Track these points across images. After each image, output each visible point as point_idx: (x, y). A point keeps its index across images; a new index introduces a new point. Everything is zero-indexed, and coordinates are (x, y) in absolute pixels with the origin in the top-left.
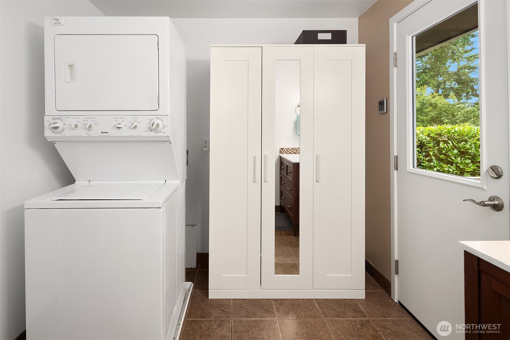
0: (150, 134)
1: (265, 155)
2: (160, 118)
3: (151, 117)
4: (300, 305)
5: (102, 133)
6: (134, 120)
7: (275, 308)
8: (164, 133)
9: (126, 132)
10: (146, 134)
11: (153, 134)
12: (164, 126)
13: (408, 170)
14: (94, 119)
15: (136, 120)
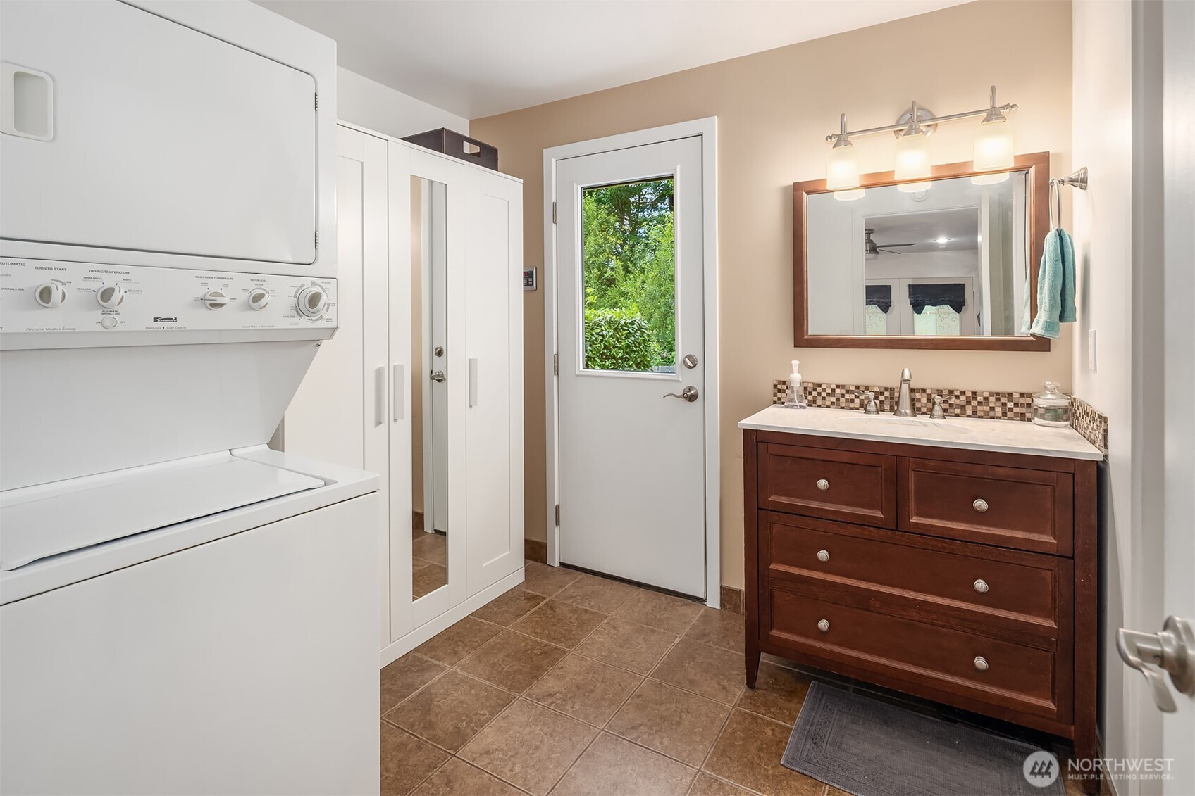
0: (297, 324)
1: (395, 366)
2: (321, 284)
3: (298, 282)
4: (458, 633)
5: (155, 320)
6: (256, 287)
7: (429, 660)
8: (329, 320)
9: (231, 319)
10: (286, 324)
11: (304, 323)
12: (329, 304)
13: (578, 373)
14: (127, 276)
15: (262, 287)
